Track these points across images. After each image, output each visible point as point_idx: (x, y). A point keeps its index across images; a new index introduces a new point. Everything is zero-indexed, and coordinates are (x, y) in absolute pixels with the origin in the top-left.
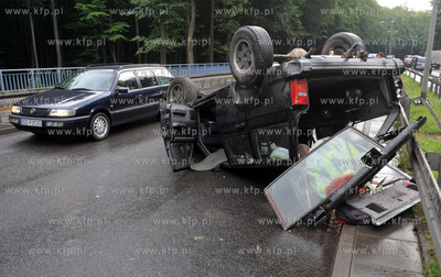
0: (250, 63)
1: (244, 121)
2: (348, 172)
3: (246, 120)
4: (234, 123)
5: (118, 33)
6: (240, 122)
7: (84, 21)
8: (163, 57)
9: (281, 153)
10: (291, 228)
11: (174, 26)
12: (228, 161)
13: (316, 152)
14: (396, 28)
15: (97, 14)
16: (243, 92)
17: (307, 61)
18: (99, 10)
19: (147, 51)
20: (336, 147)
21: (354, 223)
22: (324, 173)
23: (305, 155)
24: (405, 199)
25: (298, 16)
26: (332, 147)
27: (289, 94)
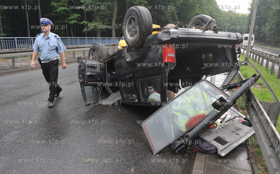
0: (136, 32)
1: (131, 73)
2: (202, 112)
3: (133, 73)
4: (126, 74)
5: (74, 19)
6: (129, 74)
7: (56, 12)
8: (99, 33)
9: (155, 96)
10: (159, 153)
11: (106, 16)
12: (123, 99)
13: (179, 98)
14: (229, 22)
15: (63, 8)
16: (133, 53)
17: (175, 30)
18: (64, 6)
19: (89, 30)
20: (194, 93)
21: (204, 152)
22: (184, 113)
23: (172, 99)
24: (241, 133)
25: (175, 12)
26: (191, 94)
27: (161, 55)
